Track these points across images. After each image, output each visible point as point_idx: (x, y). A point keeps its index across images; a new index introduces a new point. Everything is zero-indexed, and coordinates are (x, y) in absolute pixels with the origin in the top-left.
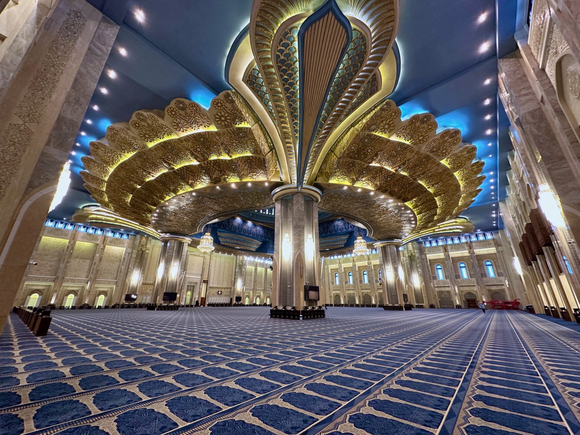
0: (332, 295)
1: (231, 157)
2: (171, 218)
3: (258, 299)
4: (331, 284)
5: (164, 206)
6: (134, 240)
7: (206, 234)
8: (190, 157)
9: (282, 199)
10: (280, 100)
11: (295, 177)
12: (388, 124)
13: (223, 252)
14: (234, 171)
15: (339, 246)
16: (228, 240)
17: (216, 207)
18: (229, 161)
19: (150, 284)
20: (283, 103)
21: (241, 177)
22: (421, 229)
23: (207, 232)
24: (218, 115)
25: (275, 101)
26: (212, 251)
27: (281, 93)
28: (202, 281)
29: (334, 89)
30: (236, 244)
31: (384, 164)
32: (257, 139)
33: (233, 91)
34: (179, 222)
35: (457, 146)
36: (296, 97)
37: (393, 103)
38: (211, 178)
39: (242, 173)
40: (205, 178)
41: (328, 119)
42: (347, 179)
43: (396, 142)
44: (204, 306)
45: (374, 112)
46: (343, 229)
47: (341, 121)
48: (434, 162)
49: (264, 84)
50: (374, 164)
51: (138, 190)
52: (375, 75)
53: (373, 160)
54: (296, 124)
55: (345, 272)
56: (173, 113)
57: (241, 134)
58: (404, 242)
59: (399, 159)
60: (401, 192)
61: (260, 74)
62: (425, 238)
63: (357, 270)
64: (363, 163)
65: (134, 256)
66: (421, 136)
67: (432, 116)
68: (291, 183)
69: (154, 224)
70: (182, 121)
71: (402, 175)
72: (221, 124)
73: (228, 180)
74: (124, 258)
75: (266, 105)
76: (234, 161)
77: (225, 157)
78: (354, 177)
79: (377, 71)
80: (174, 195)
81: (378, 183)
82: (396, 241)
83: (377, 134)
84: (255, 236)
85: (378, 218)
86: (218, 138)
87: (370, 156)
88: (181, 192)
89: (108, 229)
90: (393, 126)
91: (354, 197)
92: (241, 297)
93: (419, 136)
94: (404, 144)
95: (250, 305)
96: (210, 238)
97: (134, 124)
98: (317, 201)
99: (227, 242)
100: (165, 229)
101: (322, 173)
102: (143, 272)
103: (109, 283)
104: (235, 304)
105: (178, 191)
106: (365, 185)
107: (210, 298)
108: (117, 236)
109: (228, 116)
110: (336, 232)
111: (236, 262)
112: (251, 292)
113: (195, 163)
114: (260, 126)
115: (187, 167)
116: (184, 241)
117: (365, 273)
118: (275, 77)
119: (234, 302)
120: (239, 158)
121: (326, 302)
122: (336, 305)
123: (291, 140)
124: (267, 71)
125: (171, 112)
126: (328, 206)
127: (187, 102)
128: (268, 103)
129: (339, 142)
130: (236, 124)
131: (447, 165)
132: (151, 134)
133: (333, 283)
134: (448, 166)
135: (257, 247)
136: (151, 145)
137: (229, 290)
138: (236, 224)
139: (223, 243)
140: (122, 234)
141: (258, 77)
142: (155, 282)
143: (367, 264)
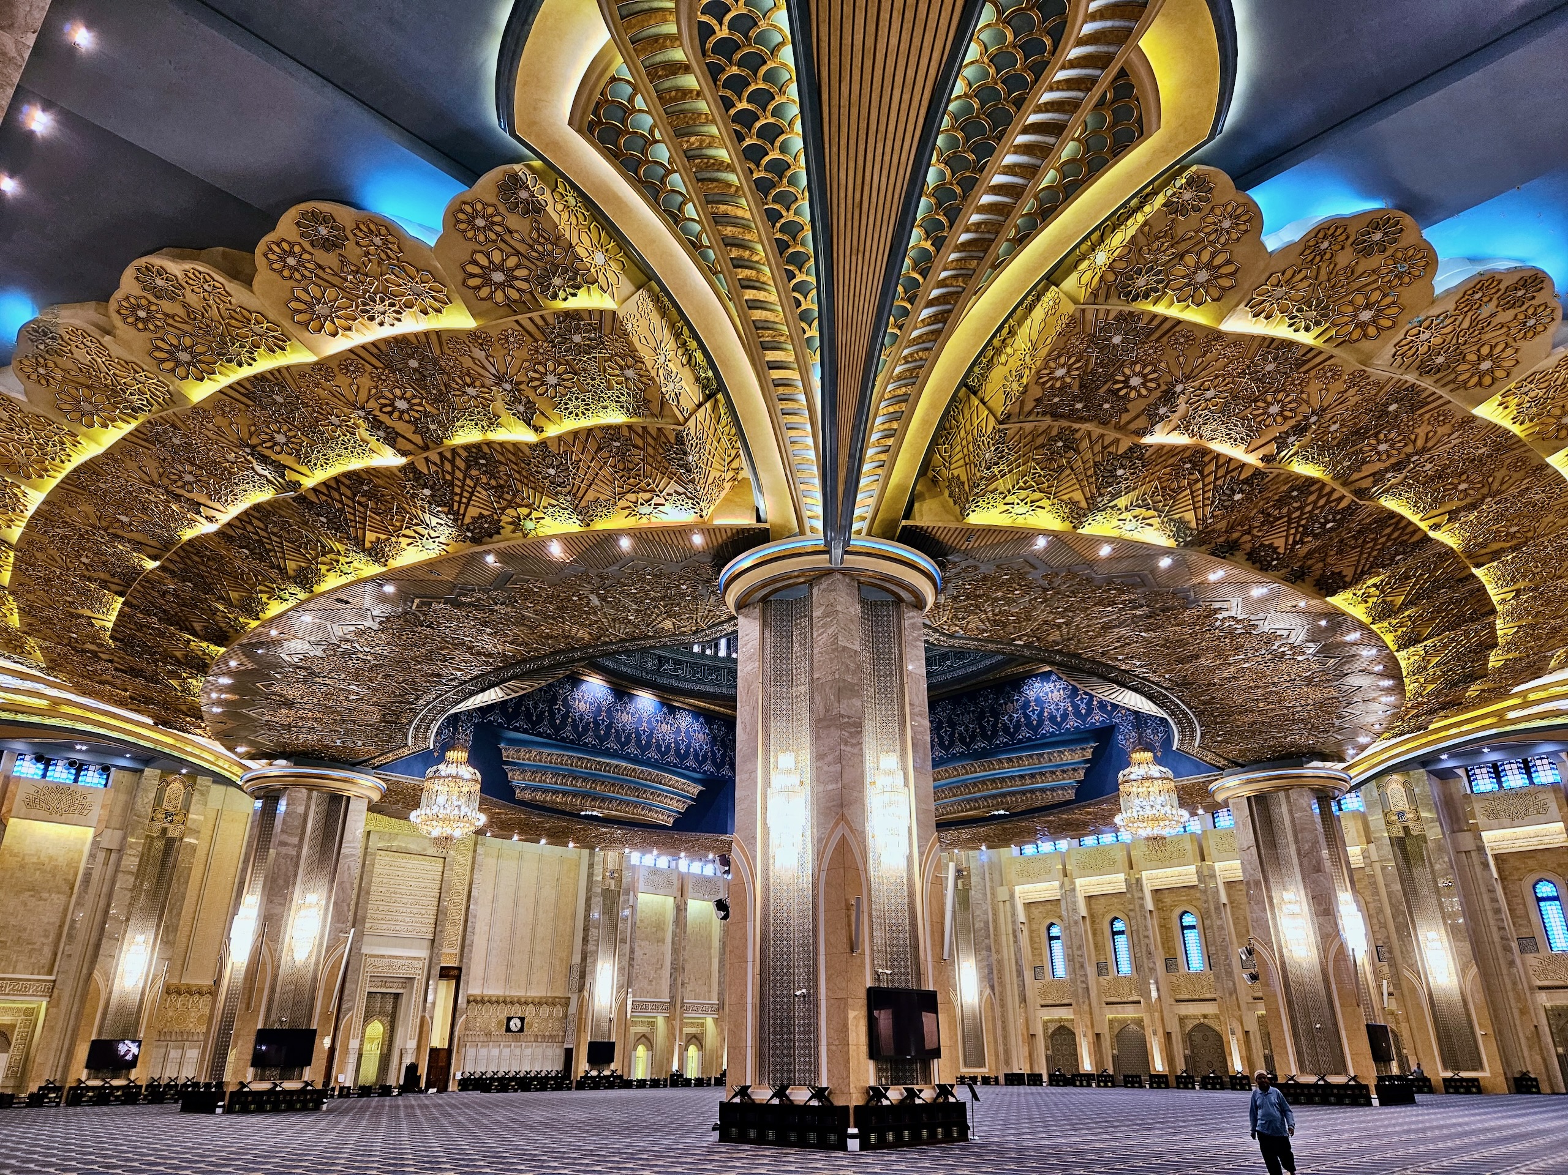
0: (1039, 1031)
1: (538, 429)
2: (293, 693)
3: (692, 1050)
4: (1028, 975)
5: (261, 644)
6: (133, 792)
7: (451, 755)
8: (366, 435)
9: (764, 600)
10: (727, 195)
11: (814, 505)
12: (1209, 266)
13: (531, 834)
14: (554, 488)
15: (1050, 798)
16: (549, 781)
17: (488, 642)
18: (532, 447)
19: (200, 993)
20: (745, 208)
21: (585, 514)
22: (1432, 712)
23: (453, 748)
24: (475, 263)
25: (710, 201)
26: (480, 832)
27: (730, 168)
28: (436, 972)
29: (953, 142)
30: (585, 795)
31: (1207, 431)
32: (644, 352)
33: (537, 163)
34: (327, 710)
35: (1543, 340)
36: (792, 181)
37: (1222, 180)
38: (457, 518)
39: (591, 495)
40: (434, 521)
41: (938, 263)
42: (1045, 503)
43: (1253, 337)
44: (443, 1089)
45: (1140, 218)
46: (1065, 716)
47: (998, 266)
48: (1443, 415)
49: (657, 136)
50: (1161, 437)
51: (149, 579)
52: (1122, 73)
53: (1153, 419)
54: (801, 288)
55: (1093, 916)
56: (291, 261)
57: (577, 338)
58: (1357, 774)
59: (1274, 409)
60: (1302, 550)
61: (639, 99)
62: (1468, 751)
63: (1150, 905)
64: (1111, 435)
65: (131, 862)
66: (1368, 306)
67: (1407, 220)
68: (802, 532)
69: (219, 719)
70: (330, 292)
71: (1298, 477)
72: (490, 297)
73: (529, 525)
74: (88, 875)
75: (674, 218)
76: (553, 449)
77: (514, 432)
78: (1078, 496)
79: (1133, 56)
80: (302, 596)
81: (1190, 516)
82: (1316, 769)
83: (1161, 309)
84: (671, 758)
85: (1211, 670)
86: (480, 354)
87: (1141, 404)
88: (331, 582)
89: (19, 745)
90: (1232, 274)
91: (1089, 580)
92: (611, 1046)
93: (1357, 310)
94: (1288, 345)
95: (655, 1084)
96: (468, 772)
97: (131, 311)
98: (919, 603)
99: (545, 791)
100: (266, 740)
101: (934, 481)
102: (168, 936)
103: (21, 988)
104: (586, 1077)
105: (320, 578)
106: (1129, 526)
107: (471, 1051)
108: (60, 774)
109: (518, 266)
110: (1035, 729)
111: (590, 876)
112: (660, 1021)
113: (388, 458)
114: (656, 300)
115: (354, 478)
116: (350, 790)
117: (1188, 920)
118: (702, 105)
119: (582, 1066)
120: (576, 434)
121: (1007, 1062)
122: (1057, 1080)
123: (786, 356)
124: (667, 84)
125: (282, 259)
126: (974, 622)
127: (344, 214)
128: (680, 209)
129: (999, 352)
130: (555, 296)
131: (1507, 423)
132: (200, 349)
133: (1038, 972)
134: (1516, 429)
135: (681, 808)
136: (199, 392)
137: (558, 1011)
138: (582, 706)
139: (528, 796)
140: (78, 767)
141: (634, 110)
142: (217, 983)
143: (1194, 881)
